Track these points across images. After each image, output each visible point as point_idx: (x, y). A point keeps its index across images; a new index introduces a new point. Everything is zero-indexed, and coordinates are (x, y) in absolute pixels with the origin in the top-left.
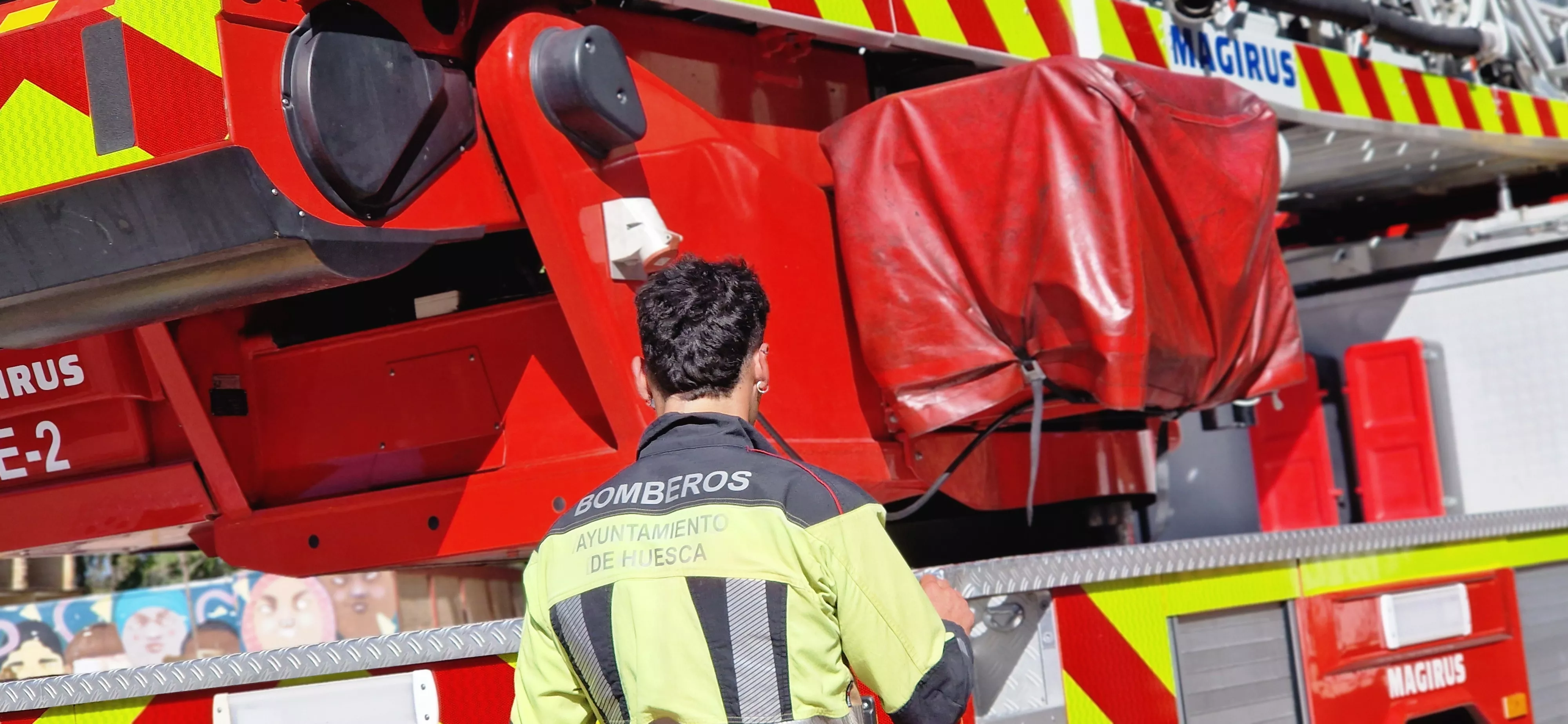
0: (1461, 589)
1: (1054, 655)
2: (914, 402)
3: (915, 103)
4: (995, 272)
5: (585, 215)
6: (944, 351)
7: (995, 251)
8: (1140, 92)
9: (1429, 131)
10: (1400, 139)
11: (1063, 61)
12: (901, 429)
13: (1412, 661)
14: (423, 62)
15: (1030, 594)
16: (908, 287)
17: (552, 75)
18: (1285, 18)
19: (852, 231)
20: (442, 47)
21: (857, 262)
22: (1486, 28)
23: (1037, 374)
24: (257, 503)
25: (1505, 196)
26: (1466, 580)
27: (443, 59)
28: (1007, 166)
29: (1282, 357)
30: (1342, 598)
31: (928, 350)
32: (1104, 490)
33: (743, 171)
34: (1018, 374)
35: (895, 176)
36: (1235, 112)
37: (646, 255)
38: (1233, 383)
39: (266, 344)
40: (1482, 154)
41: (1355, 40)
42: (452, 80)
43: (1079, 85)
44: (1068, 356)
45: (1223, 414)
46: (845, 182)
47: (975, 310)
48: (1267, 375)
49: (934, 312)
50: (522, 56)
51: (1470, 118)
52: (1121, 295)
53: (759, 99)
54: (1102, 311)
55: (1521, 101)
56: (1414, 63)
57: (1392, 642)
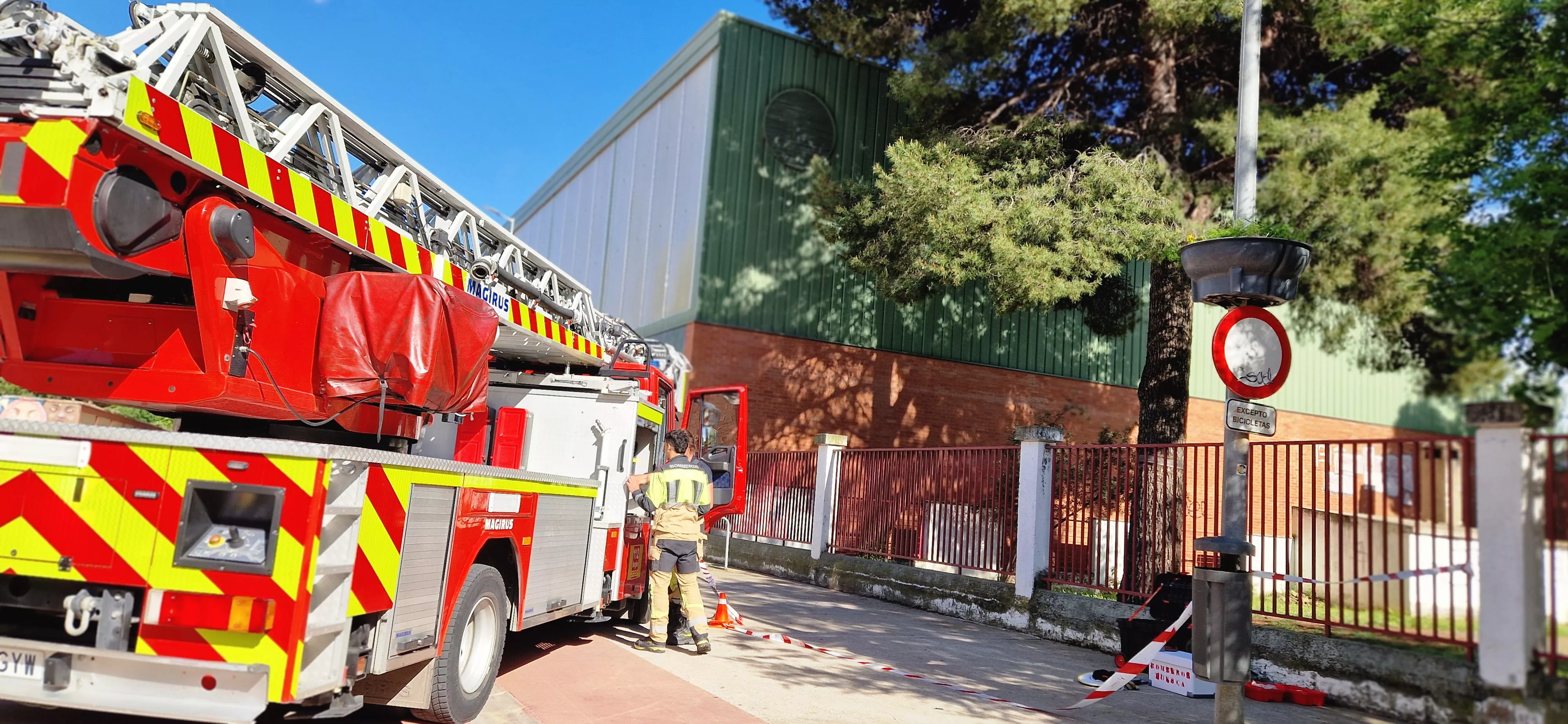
0: (519, 497)
1: (364, 487)
2: (334, 384)
3: (365, 276)
4: (379, 345)
5: (218, 281)
6: (351, 369)
7: (382, 337)
8: (453, 296)
9: (549, 340)
10: (538, 340)
11: (427, 277)
12: (326, 393)
13: (496, 518)
14: (164, 202)
15: (360, 462)
16: (344, 342)
17: (219, 223)
18: (510, 288)
19: (328, 316)
20: (175, 199)
21: (326, 328)
22: (576, 311)
23: (385, 385)
24: (27, 358)
25: (568, 369)
26: (522, 494)
27: (173, 203)
28: (395, 307)
29: (478, 402)
30: (476, 490)
31: (345, 367)
32: (399, 434)
33: (289, 282)
34: (378, 383)
35: (350, 301)
36: (485, 314)
37: (239, 303)
38: (458, 407)
39: (54, 295)
40: (564, 353)
41: (532, 303)
42: (176, 213)
43: (431, 287)
44: (399, 382)
45: (451, 417)
46: (329, 298)
47: (367, 357)
48: (471, 406)
49: (352, 354)
50: (209, 212)
51: (563, 341)
52: (425, 364)
53: (304, 259)
54: (416, 368)
55: (581, 340)
56: (550, 317)
57: (490, 510)
